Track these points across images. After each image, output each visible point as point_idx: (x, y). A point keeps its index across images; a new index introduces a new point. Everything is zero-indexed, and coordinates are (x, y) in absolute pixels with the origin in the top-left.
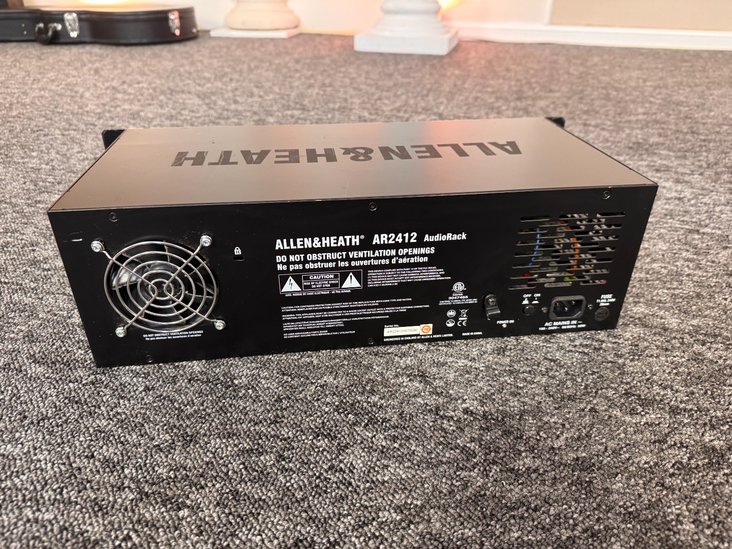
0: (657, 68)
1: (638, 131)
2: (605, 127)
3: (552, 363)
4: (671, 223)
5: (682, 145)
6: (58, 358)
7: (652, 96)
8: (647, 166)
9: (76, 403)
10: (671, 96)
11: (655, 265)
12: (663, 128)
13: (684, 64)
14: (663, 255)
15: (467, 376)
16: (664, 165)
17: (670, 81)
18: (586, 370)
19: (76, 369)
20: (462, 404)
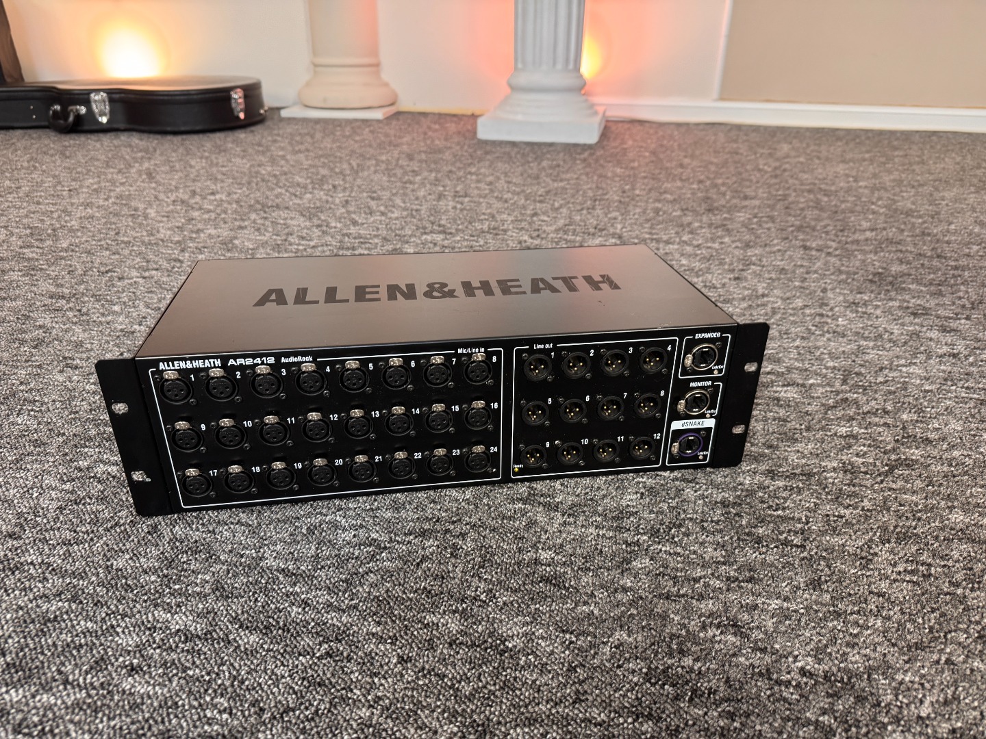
0: (864, 160)
1: (872, 256)
2: (830, 250)
3: (881, 599)
4: (956, 391)
5: (932, 276)
6: (271, 620)
7: (873, 203)
8: (900, 307)
9: (320, 685)
10: (895, 202)
11: (956, 453)
12: (901, 251)
13: (896, 153)
14: (961, 438)
15: (787, 622)
16: (919, 305)
17: (887, 179)
18: (923, 608)
19: (299, 636)
20: (795, 662)
